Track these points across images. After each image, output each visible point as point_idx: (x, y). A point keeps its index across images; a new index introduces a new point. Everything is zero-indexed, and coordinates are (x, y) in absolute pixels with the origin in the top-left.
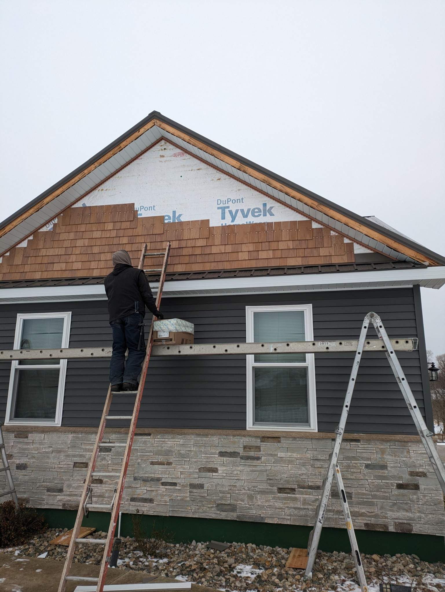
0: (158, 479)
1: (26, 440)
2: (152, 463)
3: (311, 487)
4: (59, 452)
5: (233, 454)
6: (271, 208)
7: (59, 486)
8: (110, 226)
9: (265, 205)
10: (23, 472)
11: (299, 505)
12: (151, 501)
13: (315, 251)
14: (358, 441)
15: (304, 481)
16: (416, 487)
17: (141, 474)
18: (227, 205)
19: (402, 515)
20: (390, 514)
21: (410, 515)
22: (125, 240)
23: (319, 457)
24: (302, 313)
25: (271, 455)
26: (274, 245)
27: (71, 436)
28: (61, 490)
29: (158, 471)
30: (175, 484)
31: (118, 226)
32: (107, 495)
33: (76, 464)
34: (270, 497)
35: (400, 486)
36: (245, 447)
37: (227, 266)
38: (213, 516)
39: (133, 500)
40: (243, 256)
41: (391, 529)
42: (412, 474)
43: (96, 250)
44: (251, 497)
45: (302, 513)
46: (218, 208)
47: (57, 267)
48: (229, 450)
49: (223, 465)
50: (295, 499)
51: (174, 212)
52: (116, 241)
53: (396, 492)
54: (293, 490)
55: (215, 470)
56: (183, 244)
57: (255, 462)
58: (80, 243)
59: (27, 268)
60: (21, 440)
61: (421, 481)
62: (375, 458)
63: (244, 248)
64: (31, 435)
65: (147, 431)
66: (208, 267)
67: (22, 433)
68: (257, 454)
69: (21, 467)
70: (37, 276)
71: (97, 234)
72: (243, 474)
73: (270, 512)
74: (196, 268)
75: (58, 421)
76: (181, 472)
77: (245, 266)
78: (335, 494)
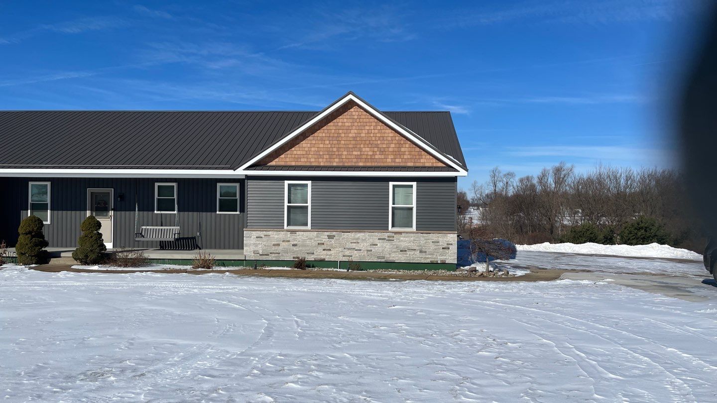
0: (354, 249)
1: (295, 235)
2: (351, 243)
3: (412, 250)
4: (311, 239)
5: (384, 239)
7: (312, 252)
8: (327, 142)
10: (296, 247)
11: (408, 256)
13: (419, 160)
14: (429, 233)
15: (410, 248)
16: (449, 248)
17: (347, 247)
19: (443, 258)
20: (439, 257)
21: (445, 257)
22: (335, 149)
23: (416, 239)
24: (412, 186)
25: (398, 239)
26: (402, 156)
27: (316, 233)
28: (313, 254)
29: (354, 246)
30: (361, 250)
31: (331, 142)
32: (333, 255)
33: (318, 244)
34: (397, 253)
35: (443, 248)
36: (388, 237)
37: (382, 164)
38: (376, 261)
39: (344, 256)
40: (389, 160)
41: (439, 262)
42: (447, 244)
43: (321, 153)
44: (390, 254)
45: (409, 258)
47: (302, 160)
48: (382, 238)
49: (380, 243)
50: (406, 254)
52: (331, 149)
53: (442, 250)
54: (406, 251)
55: (377, 245)
56: (362, 153)
57: (392, 242)
58: (313, 149)
59: (288, 160)
60: (293, 234)
61: (450, 247)
62: (435, 239)
63: (390, 157)
64: (297, 233)
65: (349, 231)
66: (373, 164)
67: (293, 232)
68: (393, 239)
69: (294, 245)
70: (293, 164)
71: (321, 146)
72: (387, 246)
73: (397, 258)
74: (369, 164)
75: (309, 227)
76: (363, 246)
77: (390, 164)
78: (421, 252)
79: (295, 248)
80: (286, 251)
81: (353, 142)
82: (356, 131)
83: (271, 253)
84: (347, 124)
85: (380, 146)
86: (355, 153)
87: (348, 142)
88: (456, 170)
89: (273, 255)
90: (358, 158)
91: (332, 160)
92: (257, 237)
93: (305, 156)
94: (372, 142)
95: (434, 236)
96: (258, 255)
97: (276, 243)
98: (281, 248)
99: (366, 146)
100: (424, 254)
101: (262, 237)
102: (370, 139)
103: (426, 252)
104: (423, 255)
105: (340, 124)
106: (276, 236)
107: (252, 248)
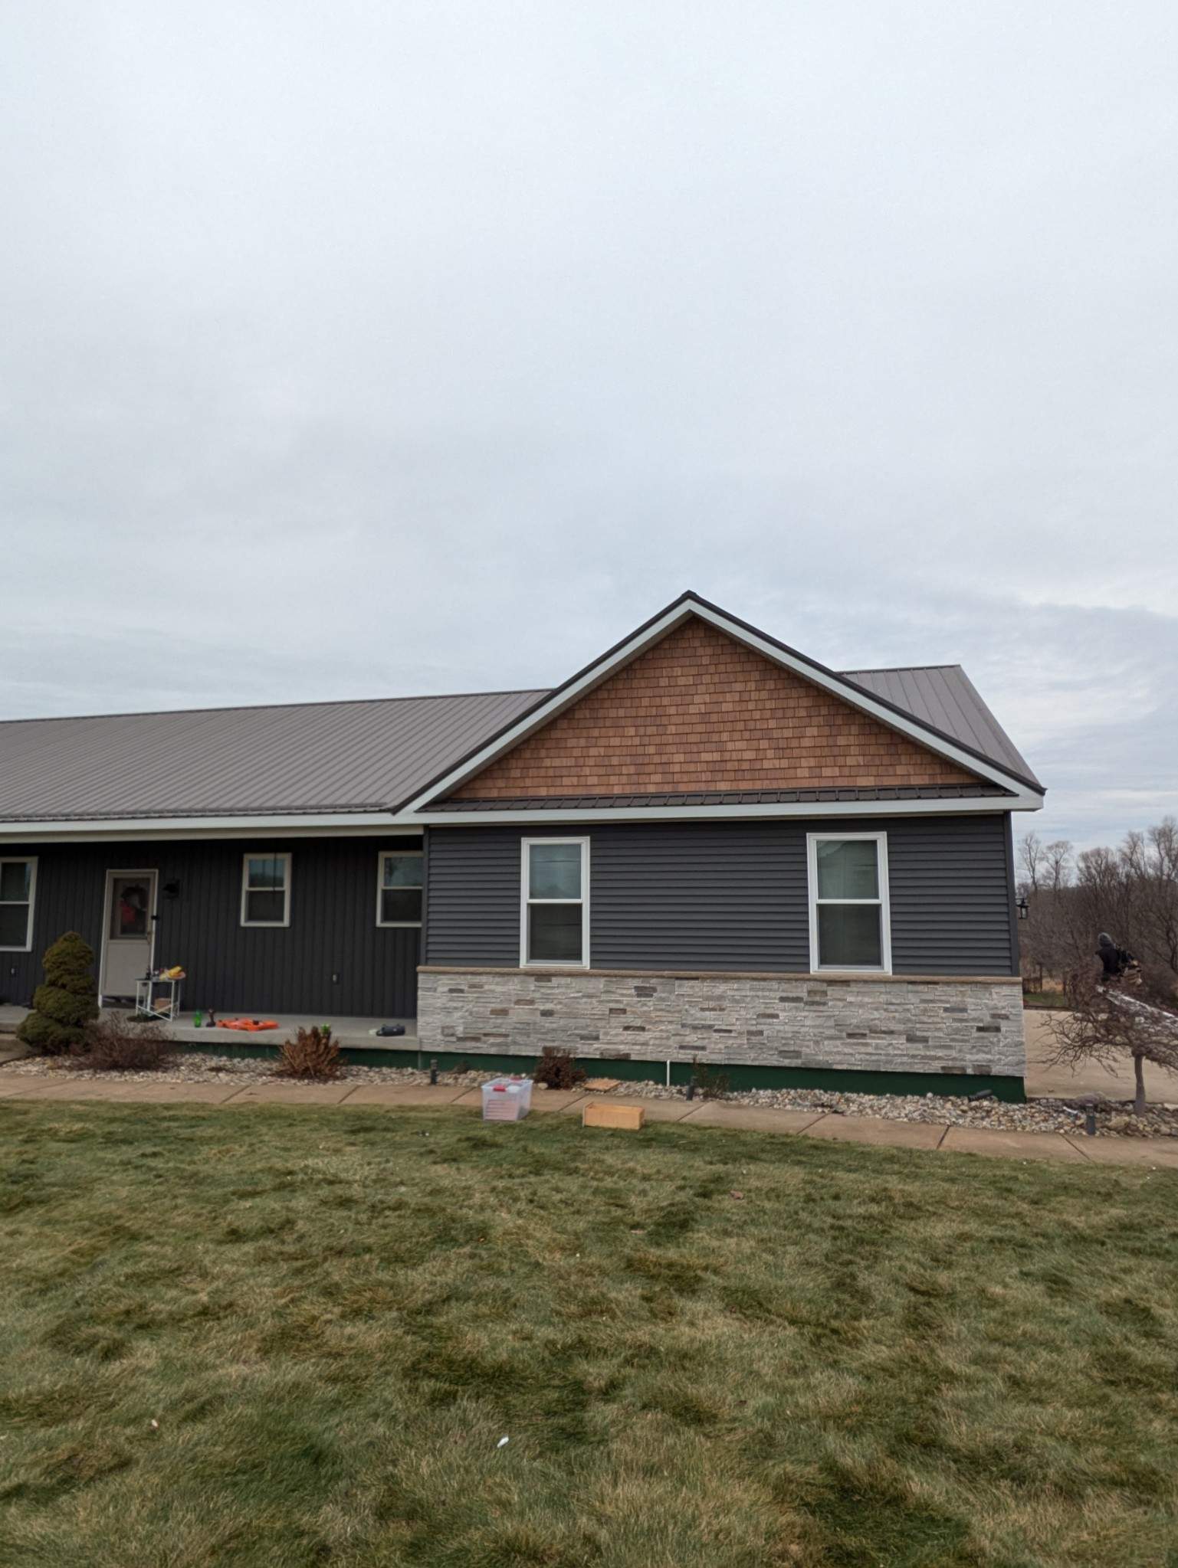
0: (710, 1027)
1: (549, 984)
2: (703, 1010)
3: (884, 1032)
4: (590, 996)
5: (796, 1000)
7: (594, 1034)
8: (632, 731)
10: (550, 1019)
11: (870, 1050)
12: (703, 1048)
13: (890, 769)
14: (934, 983)
15: (877, 1026)
16: (998, 1029)
17: (691, 1020)
19: (981, 1057)
20: (968, 1057)
21: (989, 1057)
22: (652, 750)
23: (894, 1001)
24: (874, 843)
25: (840, 1000)
26: (840, 761)
27: (603, 980)
28: (597, 1038)
29: (710, 1017)
30: (730, 1031)
31: (642, 731)
32: (651, 1042)
33: (611, 1010)
34: (838, 1042)
35: (980, 1029)
36: (809, 992)
37: (783, 785)
38: (776, 1063)
39: (682, 1047)
40: (802, 773)
41: (970, 1071)
42: (994, 1016)
43: (615, 761)
44: (817, 1043)
45: (874, 1058)
47: (566, 781)
48: (791, 995)
49: (784, 1010)
50: (866, 1045)
52: (640, 750)
53: (976, 1034)
54: (864, 1035)
55: (776, 1016)
56: (727, 756)
57: (821, 1008)
58: (593, 752)
59: (528, 782)
60: (543, 984)
61: (1004, 1026)
62: (955, 1000)
63: (804, 763)
64: (553, 979)
65: (694, 974)
66: (758, 786)
67: (544, 977)
68: (823, 1000)
69: (547, 1013)
70: (543, 792)
71: (615, 742)
72: (808, 1020)
73: (838, 1058)
74: (744, 786)
75: (586, 962)
76: (737, 1018)
77: (806, 784)
78: (911, 1039)
79: (548, 1023)
80: (525, 1029)
81: (700, 728)
82: (707, 698)
83: (486, 1035)
84: (682, 681)
85: (776, 734)
86: (705, 757)
87: (687, 729)
88: (1006, 793)
89: (492, 1040)
90: (717, 769)
91: (644, 779)
92: (451, 991)
93: (574, 771)
94: (751, 725)
95: (948, 994)
96: (454, 1039)
97: (499, 1006)
98: (509, 1019)
99: (737, 735)
100: (920, 1046)
101: (462, 991)
102: (747, 716)
103: (925, 1040)
104: (918, 1049)
105: (664, 682)
106: (499, 989)
107: (439, 1020)
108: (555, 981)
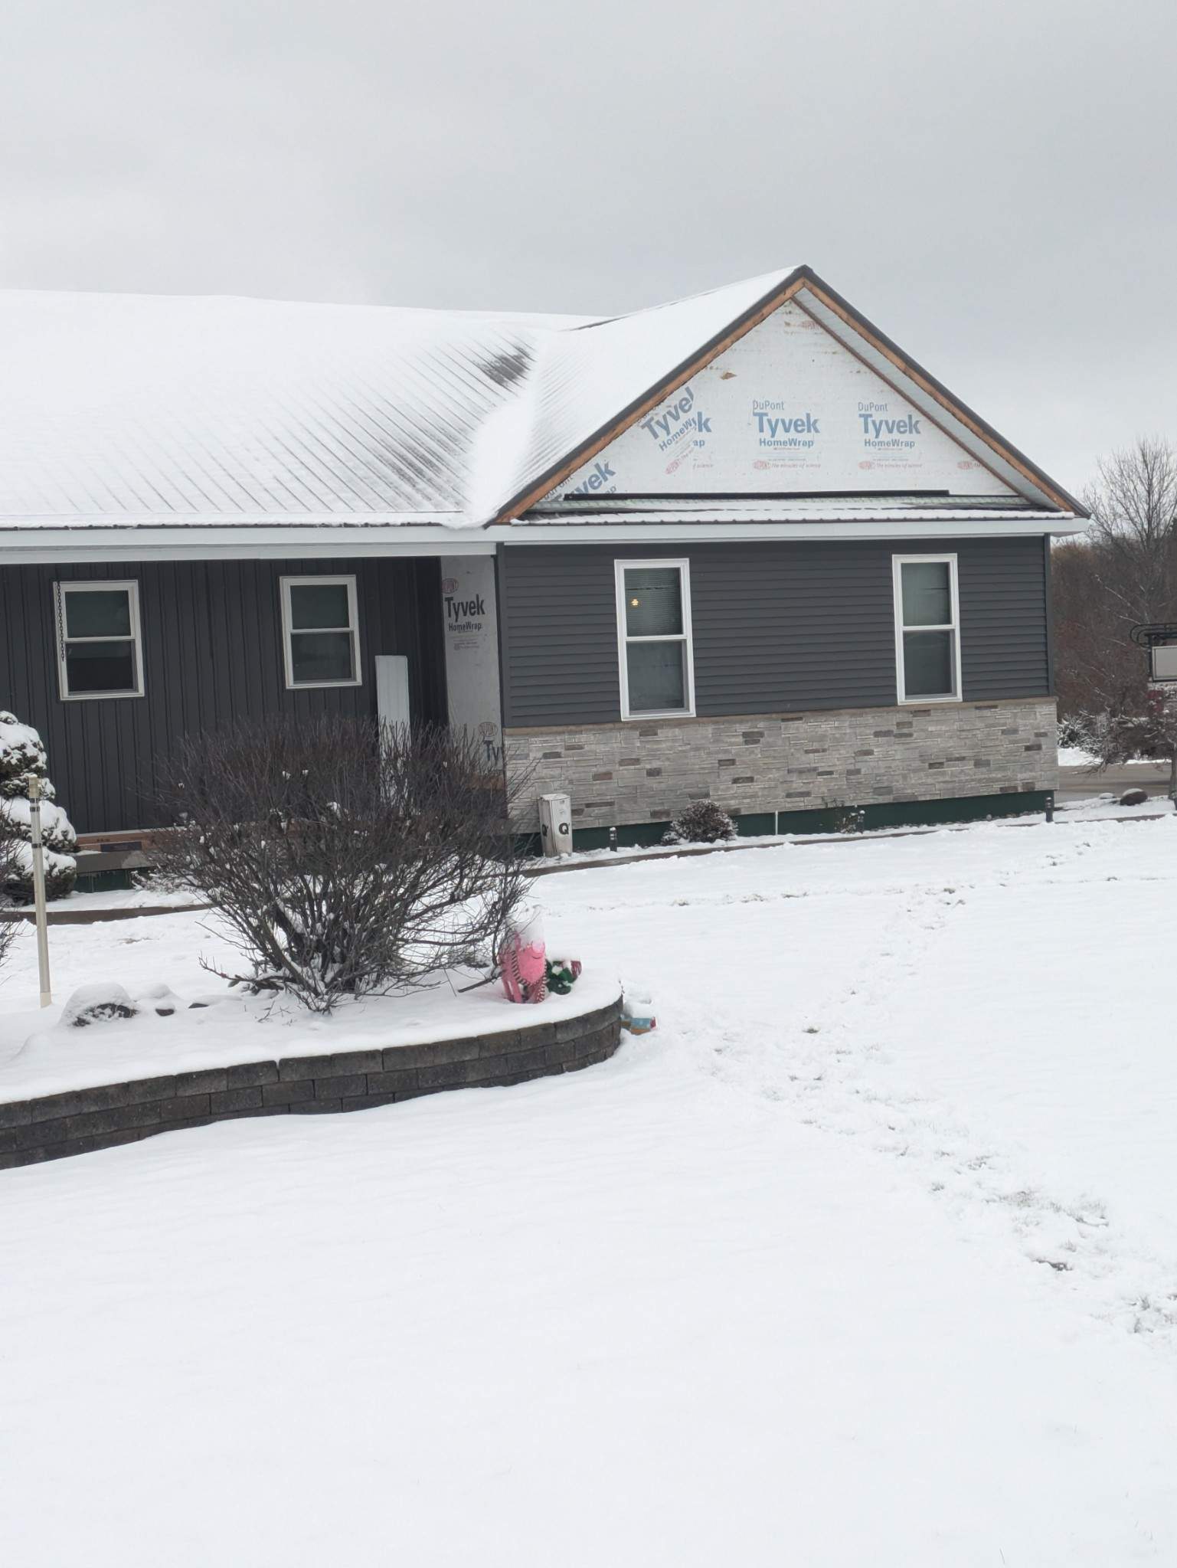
0: (815, 769)
1: (656, 738)
2: (807, 752)
3: (958, 759)
4: (697, 749)
5: (887, 733)
6: (917, 422)
7: (704, 790)
9: (910, 417)
10: (658, 778)
11: (947, 778)
12: (807, 794)
14: (995, 707)
15: (952, 754)
16: (1039, 747)
17: (796, 765)
18: (869, 413)
19: (1028, 776)
20: (1020, 776)
21: (1033, 774)
23: (965, 728)
24: (947, 565)
25: (923, 730)
27: (712, 727)
28: (707, 795)
29: (814, 760)
30: (831, 773)
32: (760, 794)
33: (720, 762)
34: (922, 774)
35: (1028, 748)
36: (898, 724)
38: (871, 802)
39: (789, 795)
41: (1020, 790)
42: (1038, 735)
44: (905, 777)
45: (950, 786)
46: (861, 416)
48: (883, 729)
49: (878, 746)
50: (944, 774)
51: (808, 416)
53: (1025, 754)
54: (942, 764)
57: (908, 740)
60: (650, 738)
61: (1044, 742)
62: (1009, 722)
64: (659, 731)
65: (796, 714)
67: (648, 730)
68: (909, 731)
69: (653, 773)
72: (898, 752)
73: (924, 789)
75: (692, 710)
76: (837, 760)
78: (978, 764)
79: (653, 783)
80: (634, 794)
83: (588, 805)
89: (596, 811)
92: (546, 756)
95: (1005, 714)
97: (602, 770)
98: (613, 784)
100: (984, 769)
101: (558, 755)
103: (988, 764)
104: (982, 773)
106: (602, 748)
107: (534, 793)
108: (662, 733)
